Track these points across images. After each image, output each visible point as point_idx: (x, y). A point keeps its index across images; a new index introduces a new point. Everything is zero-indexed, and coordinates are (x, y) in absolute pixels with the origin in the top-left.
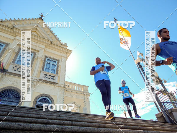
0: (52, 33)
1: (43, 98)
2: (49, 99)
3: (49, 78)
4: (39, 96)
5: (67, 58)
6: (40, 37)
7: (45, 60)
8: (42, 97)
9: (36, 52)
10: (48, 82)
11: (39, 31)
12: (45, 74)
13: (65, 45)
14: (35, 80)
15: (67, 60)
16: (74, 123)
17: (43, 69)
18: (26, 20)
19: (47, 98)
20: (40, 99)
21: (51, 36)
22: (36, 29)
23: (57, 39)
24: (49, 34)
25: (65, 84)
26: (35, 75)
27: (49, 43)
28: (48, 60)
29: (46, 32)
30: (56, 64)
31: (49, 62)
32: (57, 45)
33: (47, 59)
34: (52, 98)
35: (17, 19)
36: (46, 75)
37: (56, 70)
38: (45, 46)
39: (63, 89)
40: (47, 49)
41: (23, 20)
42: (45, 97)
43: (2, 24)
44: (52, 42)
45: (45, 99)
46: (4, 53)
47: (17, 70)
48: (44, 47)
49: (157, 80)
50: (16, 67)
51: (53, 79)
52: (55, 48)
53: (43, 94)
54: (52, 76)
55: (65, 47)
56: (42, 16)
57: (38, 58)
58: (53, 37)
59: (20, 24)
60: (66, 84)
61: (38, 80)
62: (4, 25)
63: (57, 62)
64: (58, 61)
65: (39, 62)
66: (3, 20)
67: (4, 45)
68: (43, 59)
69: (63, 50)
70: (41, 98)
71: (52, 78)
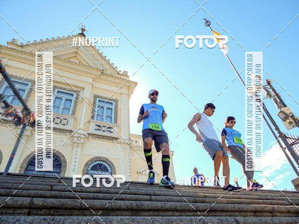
0: (102, 56)
1: (97, 163)
2: (106, 165)
3: (103, 131)
4: (91, 161)
5: (129, 95)
6: (83, 65)
7: (95, 103)
8: (95, 161)
9: (79, 90)
10: (103, 137)
11: (80, 56)
12: (96, 125)
13: (125, 74)
14: (82, 136)
15: (131, 98)
16: (153, 197)
17: (93, 117)
18: (59, 39)
19: (104, 163)
20: (93, 165)
21: (100, 61)
22: (77, 52)
23: (111, 65)
24: (96, 59)
25: (130, 139)
26: (81, 127)
27: (99, 73)
28: (99, 101)
29: (93, 56)
30: (113, 107)
31: (102, 104)
32: (111, 76)
33: (98, 99)
34: (111, 163)
35: (44, 40)
36: (99, 126)
37: (113, 116)
38: (93, 78)
39: (128, 147)
40: (97, 85)
41: (54, 40)
42: (99, 162)
43: (23, 50)
44: (104, 71)
45: (100, 165)
46: (31, 96)
47: (61, 122)
48: (90, 80)
49: (291, 120)
50: (57, 118)
51: (110, 132)
52: (110, 81)
53: (97, 158)
54: (109, 128)
55: (124, 78)
56: (83, 30)
57: (83, 100)
58: (104, 62)
59: (51, 47)
60: (132, 139)
61: (87, 135)
62: (27, 51)
63: (114, 103)
64: (116, 101)
65: (85, 106)
66: (24, 44)
67: (30, 84)
68: (92, 101)
69: (123, 82)
70: (95, 163)
71: (108, 131)
